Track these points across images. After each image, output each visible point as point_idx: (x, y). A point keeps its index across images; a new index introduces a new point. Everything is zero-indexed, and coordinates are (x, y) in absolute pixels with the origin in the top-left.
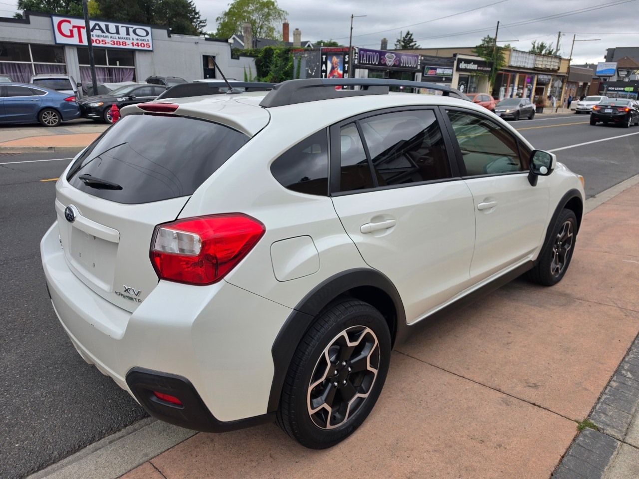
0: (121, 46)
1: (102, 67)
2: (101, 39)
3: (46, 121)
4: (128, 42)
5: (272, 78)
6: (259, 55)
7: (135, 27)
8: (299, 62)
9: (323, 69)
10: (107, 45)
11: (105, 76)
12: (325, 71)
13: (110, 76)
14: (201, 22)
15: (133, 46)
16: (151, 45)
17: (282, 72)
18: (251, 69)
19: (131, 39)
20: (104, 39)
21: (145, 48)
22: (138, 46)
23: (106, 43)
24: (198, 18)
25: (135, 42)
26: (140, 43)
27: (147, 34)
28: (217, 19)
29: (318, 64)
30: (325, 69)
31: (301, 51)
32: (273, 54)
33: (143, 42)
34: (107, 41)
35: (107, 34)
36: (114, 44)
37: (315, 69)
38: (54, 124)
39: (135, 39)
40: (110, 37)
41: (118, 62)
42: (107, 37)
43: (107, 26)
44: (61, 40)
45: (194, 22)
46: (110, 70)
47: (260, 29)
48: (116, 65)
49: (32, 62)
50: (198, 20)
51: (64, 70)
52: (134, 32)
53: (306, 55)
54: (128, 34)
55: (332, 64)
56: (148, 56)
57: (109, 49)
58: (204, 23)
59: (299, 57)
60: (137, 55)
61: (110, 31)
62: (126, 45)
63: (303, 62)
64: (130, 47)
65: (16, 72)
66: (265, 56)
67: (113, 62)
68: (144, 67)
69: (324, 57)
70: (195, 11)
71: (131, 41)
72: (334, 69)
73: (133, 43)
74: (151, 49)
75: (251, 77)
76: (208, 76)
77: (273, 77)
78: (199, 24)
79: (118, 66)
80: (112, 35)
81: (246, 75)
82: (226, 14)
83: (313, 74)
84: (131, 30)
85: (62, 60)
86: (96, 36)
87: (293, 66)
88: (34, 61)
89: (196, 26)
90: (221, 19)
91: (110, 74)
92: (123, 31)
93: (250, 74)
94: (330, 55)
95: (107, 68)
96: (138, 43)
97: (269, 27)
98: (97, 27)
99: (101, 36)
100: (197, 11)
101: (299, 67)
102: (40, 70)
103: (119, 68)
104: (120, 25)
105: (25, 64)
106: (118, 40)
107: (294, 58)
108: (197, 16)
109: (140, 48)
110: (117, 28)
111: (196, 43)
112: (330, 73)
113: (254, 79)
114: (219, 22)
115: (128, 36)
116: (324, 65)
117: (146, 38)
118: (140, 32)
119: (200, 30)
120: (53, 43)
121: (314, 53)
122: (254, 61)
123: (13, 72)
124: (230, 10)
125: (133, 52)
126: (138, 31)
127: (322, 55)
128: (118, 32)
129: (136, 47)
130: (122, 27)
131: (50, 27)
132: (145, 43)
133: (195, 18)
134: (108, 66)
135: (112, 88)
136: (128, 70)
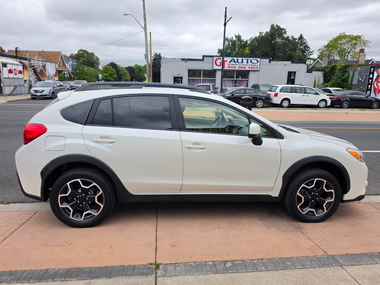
0: (243, 69)
1: (232, 80)
2: (233, 66)
3: (193, 104)
4: (247, 67)
5: (332, 83)
6: (327, 70)
7: (251, 59)
8: (354, 73)
9: (370, 77)
10: (236, 69)
11: (233, 84)
12: (372, 79)
13: (235, 84)
14: (310, 52)
15: (249, 68)
16: (259, 68)
17: (340, 80)
18: (320, 78)
19: (249, 65)
20: (235, 66)
21: (255, 69)
22: (252, 68)
23: (235, 68)
24: (309, 50)
25: (250, 66)
26: (253, 67)
27: (258, 62)
28: (319, 50)
29: (367, 74)
30: (372, 77)
31: (355, 66)
32: (336, 69)
33: (255, 66)
34: (236, 67)
35: (237, 63)
36: (240, 68)
37: (365, 77)
38: (196, 106)
39: (250, 65)
40: (238, 65)
41: (240, 77)
42: (237, 65)
43: (238, 60)
44: (215, 67)
45: (306, 53)
46: (236, 81)
47: (348, 54)
48: (239, 78)
49: (202, 78)
50: (308, 51)
51: (214, 81)
52: (251, 62)
53: (359, 69)
54: (247, 62)
55: (378, 73)
56: (257, 73)
57: (237, 71)
58: (311, 53)
59: (354, 71)
60: (251, 73)
61: (239, 62)
62: (245, 68)
63: (357, 73)
64: (248, 69)
65: (195, 83)
66: (331, 70)
67: (237, 77)
68: (253, 79)
69: (372, 69)
70: (307, 46)
71: (249, 66)
72: (379, 77)
73: (249, 67)
74: (258, 69)
75: (318, 83)
76: (290, 83)
77: (334, 83)
78: (308, 53)
79: (240, 79)
80: (239, 64)
81: (315, 82)
82: (326, 47)
83: (363, 80)
84: (249, 61)
85: (215, 77)
86: (232, 64)
87: (349, 76)
88: (203, 78)
89: (307, 55)
90: (321, 50)
91: (236, 83)
92: (245, 61)
93: (319, 81)
94: (377, 68)
95: (234, 80)
96: (252, 67)
97: (355, 52)
98: (233, 60)
99: (234, 64)
100: (309, 46)
101: (353, 76)
102: (204, 81)
103: (240, 80)
104: (244, 58)
105: (199, 79)
106: (242, 66)
107: (350, 71)
108: (308, 49)
109: (253, 69)
110: (242, 60)
111: (285, 65)
112: (375, 80)
113: (321, 84)
114: (319, 51)
115: (247, 64)
116: (371, 75)
117: (257, 64)
118: (254, 61)
119: (309, 57)
120: (212, 69)
121: (365, 67)
122: (322, 74)
123: (194, 83)
124: (328, 44)
125: (248, 72)
126: (253, 61)
127: (371, 68)
128: (242, 62)
129: (250, 69)
130: (245, 59)
131: (212, 62)
132: (256, 67)
133: (307, 50)
134: (235, 79)
135: (229, 90)
136: (245, 81)
